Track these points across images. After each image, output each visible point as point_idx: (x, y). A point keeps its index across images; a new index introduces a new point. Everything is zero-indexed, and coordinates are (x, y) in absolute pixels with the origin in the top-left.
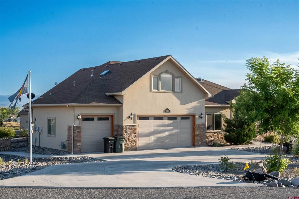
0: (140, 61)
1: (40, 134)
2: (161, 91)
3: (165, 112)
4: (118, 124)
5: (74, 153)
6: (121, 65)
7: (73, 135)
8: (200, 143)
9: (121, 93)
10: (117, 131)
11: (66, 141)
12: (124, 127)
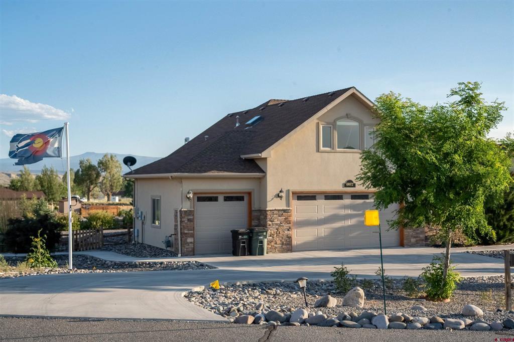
0: (308, 99)
1: (143, 223)
2: (337, 149)
3: (345, 186)
4: (260, 208)
5: (181, 256)
6: (281, 106)
7: (181, 225)
8: (413, 240)
9: (260, 155)
10: (259, 219)
11: (171, 235)
12: (268, 213)
